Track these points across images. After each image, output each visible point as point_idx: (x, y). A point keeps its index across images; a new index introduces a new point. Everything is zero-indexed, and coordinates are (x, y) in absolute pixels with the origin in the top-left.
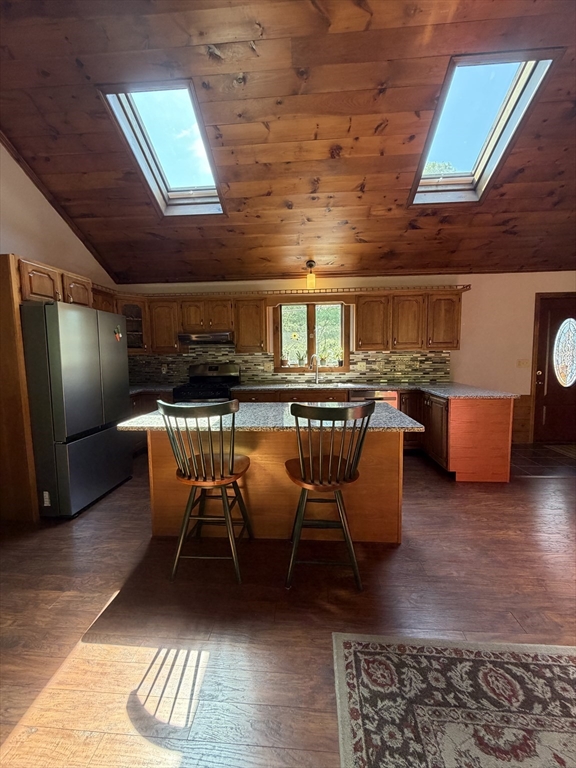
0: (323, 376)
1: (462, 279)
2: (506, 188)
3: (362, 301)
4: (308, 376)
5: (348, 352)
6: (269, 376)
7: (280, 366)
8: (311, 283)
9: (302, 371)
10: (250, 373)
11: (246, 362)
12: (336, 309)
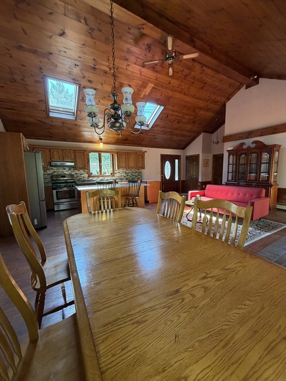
0: (106, 178)
1: (144, 149)
2: (155, 128)
3: (119, 153)
4: (101, 178)
5: (113, 170)
6: (86, 179)
7: (90, 175)
8: (101, 146)
9: (98, 177)
10: (78, 178)
11: (77, 173)
12: (108, 155)
